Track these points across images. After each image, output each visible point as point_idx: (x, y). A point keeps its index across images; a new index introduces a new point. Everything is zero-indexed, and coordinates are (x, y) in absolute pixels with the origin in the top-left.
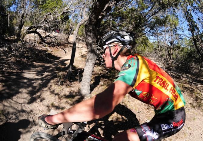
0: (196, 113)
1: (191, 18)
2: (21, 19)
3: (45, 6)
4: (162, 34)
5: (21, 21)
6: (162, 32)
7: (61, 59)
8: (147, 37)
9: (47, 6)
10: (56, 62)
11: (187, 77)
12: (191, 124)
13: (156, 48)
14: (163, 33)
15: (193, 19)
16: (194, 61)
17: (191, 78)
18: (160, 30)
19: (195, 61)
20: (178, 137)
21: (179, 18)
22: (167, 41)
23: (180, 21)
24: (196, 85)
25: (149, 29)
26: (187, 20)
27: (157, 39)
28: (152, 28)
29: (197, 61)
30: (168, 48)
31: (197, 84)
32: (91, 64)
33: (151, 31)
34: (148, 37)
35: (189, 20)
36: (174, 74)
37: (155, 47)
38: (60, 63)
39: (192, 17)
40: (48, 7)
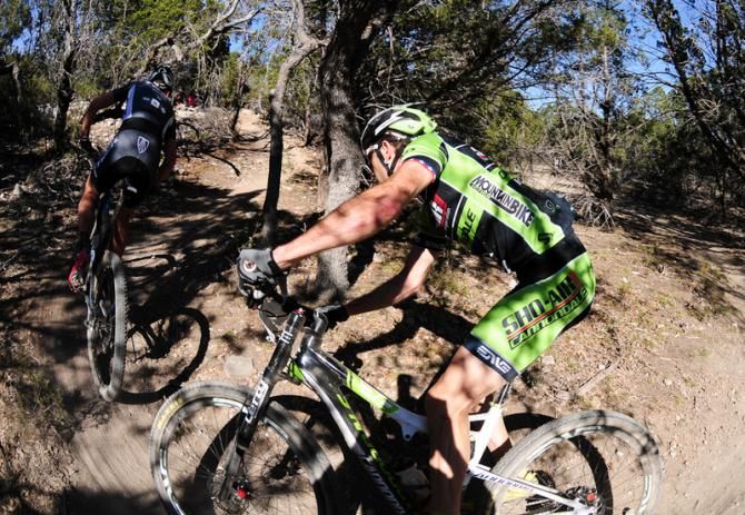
0: (710, 336)
1: (671, 16)
2: (65, 74)
3: (139, 18)
4: (570, 78)
5: (66, 81)
6: (570, 72)
7: (232, 194)
8: (518, 90)
9: (149, 14)
10: (220, 206)
11: (674, 224)
12: (693, 367)
13: (553, 130)
14: (576, 75)
15: (679, 19)
16: (696, 166)
17: (688, 227)
18: (562, 64)
19: (698, 169)
20: (653, 405)
21: (628, 18)
22: (592, 100)
23: (633, 29)
24: (707, 250)
25: (523, 63)
26: (657, 23)
27: (552, 94)
28: (531, 60)
29: (706, 169)
30: (594, 126)
31: (711, 246)
32: (347, 190)
33: (530, 68)
34: (522, 92)
35: (663, 24)
36: (623, 216)
37: (550, 125)
38: (234, 206)
39: (676, 12)
40: (150, 18)
